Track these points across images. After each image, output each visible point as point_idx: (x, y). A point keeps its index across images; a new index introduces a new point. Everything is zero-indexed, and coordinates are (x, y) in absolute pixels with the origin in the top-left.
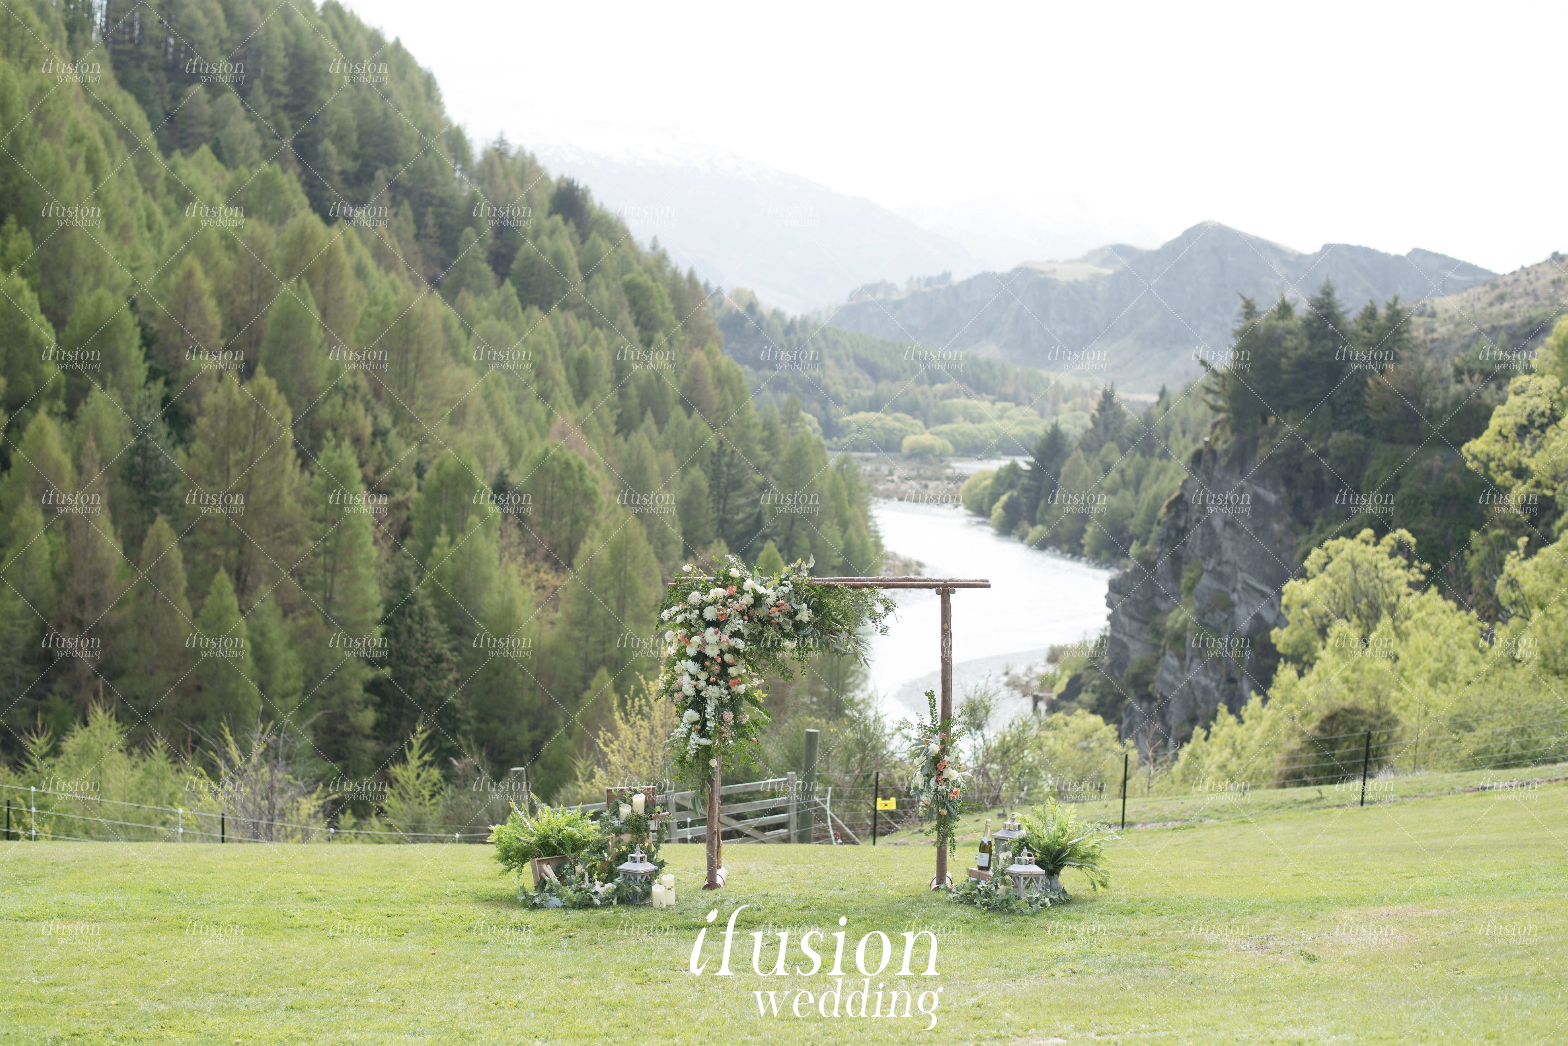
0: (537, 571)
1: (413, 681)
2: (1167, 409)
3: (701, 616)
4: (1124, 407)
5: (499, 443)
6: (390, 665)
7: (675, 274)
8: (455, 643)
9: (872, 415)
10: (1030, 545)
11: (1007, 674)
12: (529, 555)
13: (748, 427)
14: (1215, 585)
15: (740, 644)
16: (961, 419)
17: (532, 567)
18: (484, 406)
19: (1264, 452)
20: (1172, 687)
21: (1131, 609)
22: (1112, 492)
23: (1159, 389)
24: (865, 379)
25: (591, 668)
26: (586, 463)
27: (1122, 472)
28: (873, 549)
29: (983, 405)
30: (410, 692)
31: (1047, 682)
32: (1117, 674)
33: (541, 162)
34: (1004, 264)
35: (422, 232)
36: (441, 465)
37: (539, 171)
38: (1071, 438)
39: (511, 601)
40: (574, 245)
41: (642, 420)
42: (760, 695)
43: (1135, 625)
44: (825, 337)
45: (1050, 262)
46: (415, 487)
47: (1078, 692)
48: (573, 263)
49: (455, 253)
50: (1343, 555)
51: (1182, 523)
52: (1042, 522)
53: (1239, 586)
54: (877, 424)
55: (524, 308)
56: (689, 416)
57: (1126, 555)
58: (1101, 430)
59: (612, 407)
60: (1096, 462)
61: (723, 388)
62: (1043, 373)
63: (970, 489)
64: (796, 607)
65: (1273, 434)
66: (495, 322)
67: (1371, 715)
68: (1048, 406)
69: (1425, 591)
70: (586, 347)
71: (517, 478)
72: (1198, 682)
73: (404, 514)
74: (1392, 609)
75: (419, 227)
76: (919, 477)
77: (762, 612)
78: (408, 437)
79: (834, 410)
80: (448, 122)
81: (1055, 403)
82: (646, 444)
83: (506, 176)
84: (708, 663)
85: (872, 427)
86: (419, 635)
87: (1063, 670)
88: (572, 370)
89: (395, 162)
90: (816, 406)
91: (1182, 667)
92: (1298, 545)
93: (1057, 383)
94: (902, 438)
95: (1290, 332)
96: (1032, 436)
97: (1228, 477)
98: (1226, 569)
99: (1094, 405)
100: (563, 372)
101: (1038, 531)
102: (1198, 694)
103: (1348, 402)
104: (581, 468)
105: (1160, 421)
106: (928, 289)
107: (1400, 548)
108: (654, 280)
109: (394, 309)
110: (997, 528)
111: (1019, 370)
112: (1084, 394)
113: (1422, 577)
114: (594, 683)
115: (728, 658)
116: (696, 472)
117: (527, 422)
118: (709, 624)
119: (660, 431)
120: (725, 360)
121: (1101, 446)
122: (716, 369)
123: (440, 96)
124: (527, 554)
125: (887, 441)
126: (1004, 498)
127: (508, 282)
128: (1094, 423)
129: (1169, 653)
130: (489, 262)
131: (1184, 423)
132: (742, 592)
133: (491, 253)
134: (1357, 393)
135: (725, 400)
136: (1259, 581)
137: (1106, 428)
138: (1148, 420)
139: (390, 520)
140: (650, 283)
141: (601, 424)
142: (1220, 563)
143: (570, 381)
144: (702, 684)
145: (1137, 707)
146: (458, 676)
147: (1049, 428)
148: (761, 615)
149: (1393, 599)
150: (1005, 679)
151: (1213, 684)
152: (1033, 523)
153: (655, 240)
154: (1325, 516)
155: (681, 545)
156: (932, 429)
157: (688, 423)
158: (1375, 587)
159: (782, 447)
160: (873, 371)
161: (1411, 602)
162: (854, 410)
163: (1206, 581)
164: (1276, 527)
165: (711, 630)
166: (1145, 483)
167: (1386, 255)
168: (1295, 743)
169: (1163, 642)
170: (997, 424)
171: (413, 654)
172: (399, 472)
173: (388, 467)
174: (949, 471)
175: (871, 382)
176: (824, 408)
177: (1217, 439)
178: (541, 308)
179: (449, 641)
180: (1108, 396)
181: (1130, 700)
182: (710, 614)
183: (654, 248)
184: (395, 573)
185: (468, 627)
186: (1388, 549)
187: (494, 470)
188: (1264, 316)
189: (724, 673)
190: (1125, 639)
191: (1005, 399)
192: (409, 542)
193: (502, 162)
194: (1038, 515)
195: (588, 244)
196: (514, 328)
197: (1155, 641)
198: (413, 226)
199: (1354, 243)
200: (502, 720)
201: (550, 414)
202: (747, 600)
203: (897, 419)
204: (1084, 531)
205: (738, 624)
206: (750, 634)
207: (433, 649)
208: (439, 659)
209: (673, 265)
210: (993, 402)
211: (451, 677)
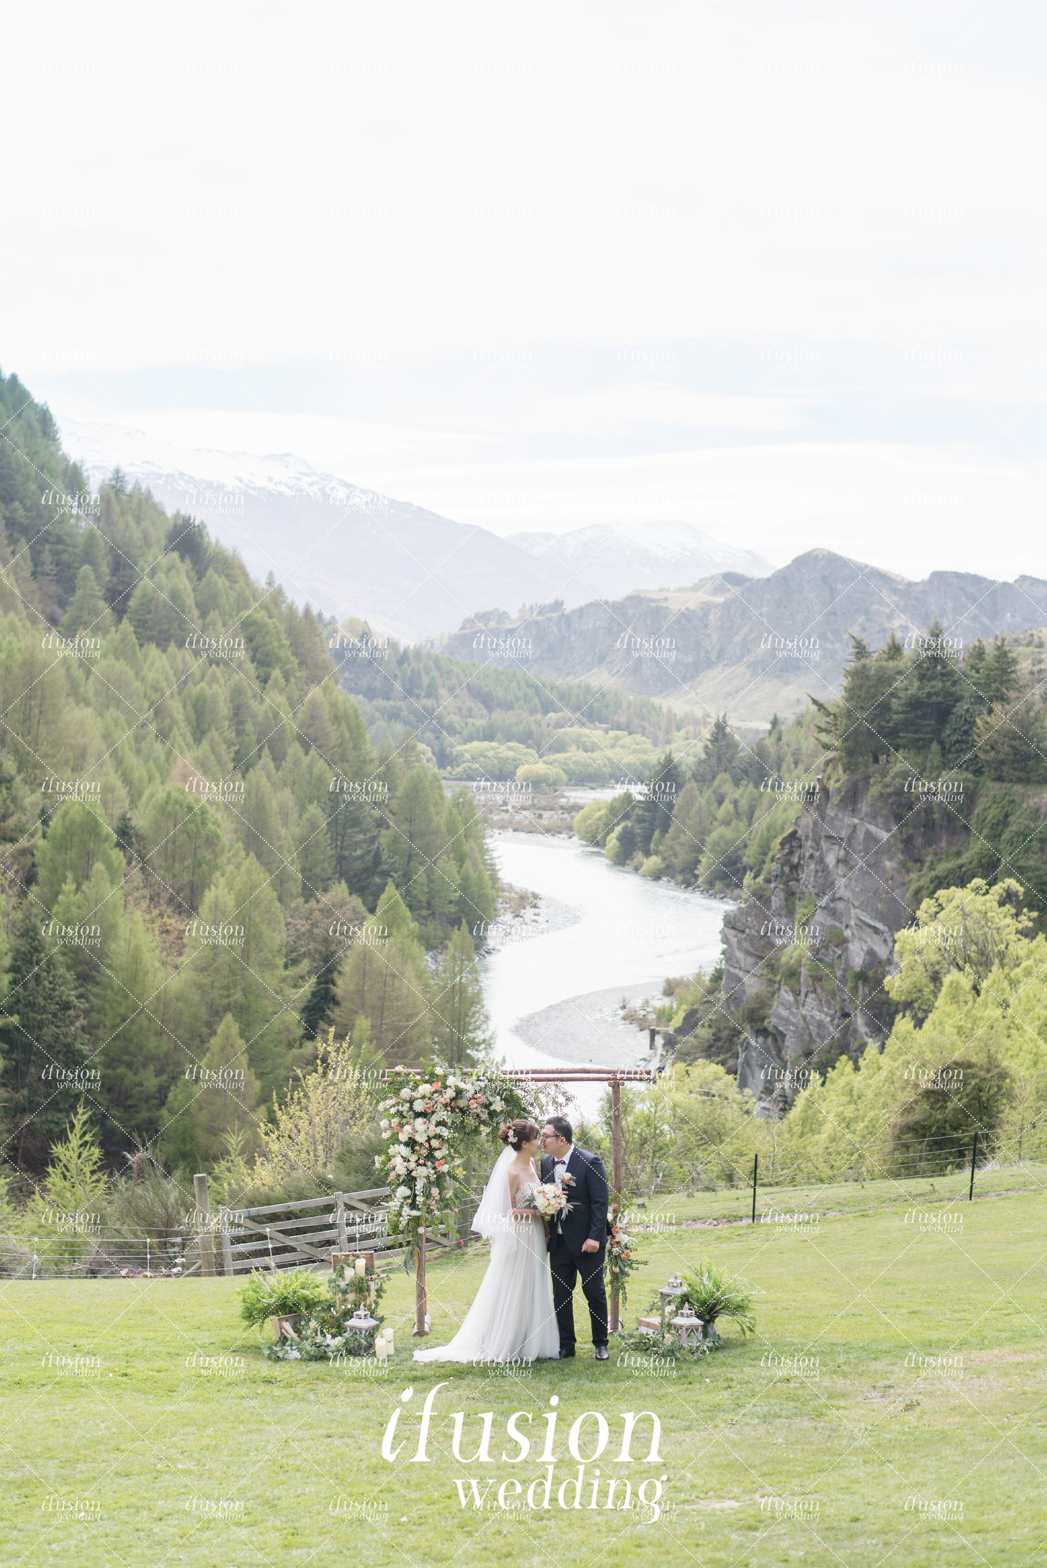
0: (161, 915)
1: (41, 1029)
2: (779, 739)
3: (411, 1108)
4: (737, 737)
5: (119, 784)
6: (18, 1013)
7: (291, 609)
8: (82, 990)
9: (485, 744)
10: (644, 876)
11: (624, 1007)
12: (154, 899)
13: (365, 762)
14: (829, 921)
15: (445, 1132)
16: (574, 748)
17: (156, 912)
18: (104, 747)
19: (874, 790)
20: (787, 1022)
21: (746, 945)
22: (727, 823)
23: (771, 718)
24: (479, 708)
25: (216, 1013)
26: (208, 806)
27: (735, 803)
28: (490, 883)
29: (595, 734)
30: (38, 1039)
31: (664, 1016)
32: (732, 1009)
33: (157, 498)
34: (617, 593)
35: (39, 569)
36: (66, 813)
37: (154, 506)
38: (683, 768)
39: (138, 948)
40: (191, 581)
41: (260, 757)
42: (460, 1173)
43: (750, 960)
44: (438, 667)
45: (661, 590)
46: (40, 833)
47: (695, 1025)
48: (190, 600)
49: (72, 590)
50: (954, 903)
51: (795, 860)
52: (656, 853)
53: (852, 923)
54: (491, 753)
55: (141, 645)
56: (307, 753)
57: (739, 886)
58: (714, 760)
59: (230, 744)
60: (708, 793)
61: (339, 724)
62: (656, 700)
63: (584, 820)
64: (491, 1099)
65: (884, 774)
66: (113, 661)
67: (981, 1068)
68: (661, 735)
69: (1033, 938)
70: (203, 684)
71: (140, 821)
72: (812, 1017)
73: (29, 860)
74: (1002, 955)
75: (36, 565)
76: (533, 807)
77: (462, 1103)
78: (33, 783)
79: (448, 739)
80: (65, 459)
81: (668, 732)
82: (264, 781)
83: (123, 513)
84: (417, 1148)
85: (486, 757)
86: (46, 983)
87: (680, 1004)
88: (189, 707)
89: (12, 500)
90: (429, 735)
91: (797, 1001)
92: (910, 881)
93: (669, 711)
94: (516, 768)
95: (900, 673)
96: (645, 764)
97: (840, 815)
98: (840, 905)
99: (707, 734)
100: (181, 710)
101: (653, 862)
102: (813, 1029)
103: (957, 741)
104: (203, 812)
105: (772, 750)
106: (540, 618)
107: (1008, 898)
108: (270, 617)
109: (19, 657)
110: (612, 860)
111: (631, 698)
112: (696, 722)
113: (1030, 924)
114: (221, 1028)
115: (435, 1143)
116: (314, 809)
117: (146, 761)
118: (418, 1115)
119: (278, 768)
120: (340, 693)
121: (714, 777)
122: (333, 705)
123: (56, 432)
124: (151, 899)
125: (501, 770)
126: (618, 829)
127: (125, 621)
128: (707, 753)
129: (784, 988)
130: (106, 599)
131: (796, 753)
132: (446, 1087)
133: (108, 590)
134: (966, 732)
135: (341, 736)
136: (872, 918)
137: (719, 759)
138: (761, 751)
139: (15, 867)
140: (267, 620)
141: (219, 761)
142: (833, 900)
143: (187, 718)
144: (412, 1165)
145: (753, 1042)
146: (85, 1022)
147: (663, 757)
148: (462, 1106)
149: (1002, 947)
150: (622, 1013)
151: (828, 1019)
152: (648, 854)
153: (271, 576)
154: (936, 854)
155: (300, 883)
156: (545, 758)
157: (306, 760)
158: (985, 934)
159: (398, 782)
160: (487, 701)
161: (1020, 947)
162: (469, 739)
163: (820, 916)
164: (888, 864)
165: (420, 1120)
166: (757, 813)
167: (993, 582)
168: (909, 1096)
169: (778, 978)
170: (609, 753)
171: (41, 1001)
172: (24, 819)
173: (13, 814)
174: (563, 801)
175: (485, 711)
176: (437, 738)
177: (829, 778)
178: (158, 645)
179: (76, 988)
180: (720, 727)
181: (746, 1034)
182: (419, 1106)
183: (270, 583)
184: (23, 920)
185: (94, 973)
186: (997, 898)
187: (117, 812)
188: (875, 655)
189: (430, 1157)
190: (741, 974)
191: (619, 728)
192: (34, 888)
193: (119, 500)
194: (652, 846)
195: (204, 581)
196: (132, 667)
197: (771, 976)
198: (30, 564)
199: (962, 570)
200: (129, 1065)
201: (169, 754)
202: (450, 1093)
203: (510, 749)
204: (698, 861)
205: (442, 1115)
206: (453, 1122)
207: (60, 996)
208: (67, 1006)
209: (289, 601)
210: (606, 731)
211: (78, 1024)
